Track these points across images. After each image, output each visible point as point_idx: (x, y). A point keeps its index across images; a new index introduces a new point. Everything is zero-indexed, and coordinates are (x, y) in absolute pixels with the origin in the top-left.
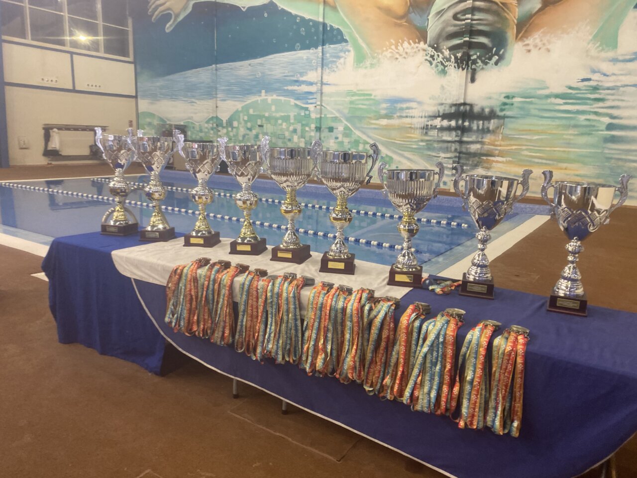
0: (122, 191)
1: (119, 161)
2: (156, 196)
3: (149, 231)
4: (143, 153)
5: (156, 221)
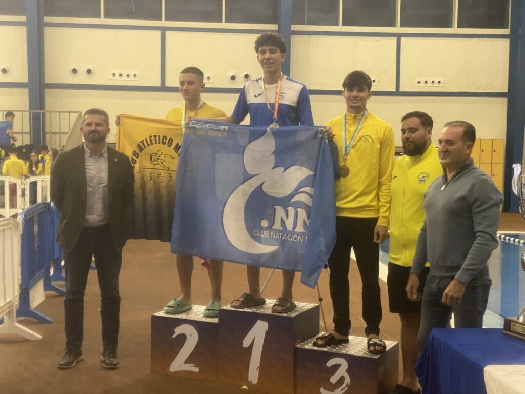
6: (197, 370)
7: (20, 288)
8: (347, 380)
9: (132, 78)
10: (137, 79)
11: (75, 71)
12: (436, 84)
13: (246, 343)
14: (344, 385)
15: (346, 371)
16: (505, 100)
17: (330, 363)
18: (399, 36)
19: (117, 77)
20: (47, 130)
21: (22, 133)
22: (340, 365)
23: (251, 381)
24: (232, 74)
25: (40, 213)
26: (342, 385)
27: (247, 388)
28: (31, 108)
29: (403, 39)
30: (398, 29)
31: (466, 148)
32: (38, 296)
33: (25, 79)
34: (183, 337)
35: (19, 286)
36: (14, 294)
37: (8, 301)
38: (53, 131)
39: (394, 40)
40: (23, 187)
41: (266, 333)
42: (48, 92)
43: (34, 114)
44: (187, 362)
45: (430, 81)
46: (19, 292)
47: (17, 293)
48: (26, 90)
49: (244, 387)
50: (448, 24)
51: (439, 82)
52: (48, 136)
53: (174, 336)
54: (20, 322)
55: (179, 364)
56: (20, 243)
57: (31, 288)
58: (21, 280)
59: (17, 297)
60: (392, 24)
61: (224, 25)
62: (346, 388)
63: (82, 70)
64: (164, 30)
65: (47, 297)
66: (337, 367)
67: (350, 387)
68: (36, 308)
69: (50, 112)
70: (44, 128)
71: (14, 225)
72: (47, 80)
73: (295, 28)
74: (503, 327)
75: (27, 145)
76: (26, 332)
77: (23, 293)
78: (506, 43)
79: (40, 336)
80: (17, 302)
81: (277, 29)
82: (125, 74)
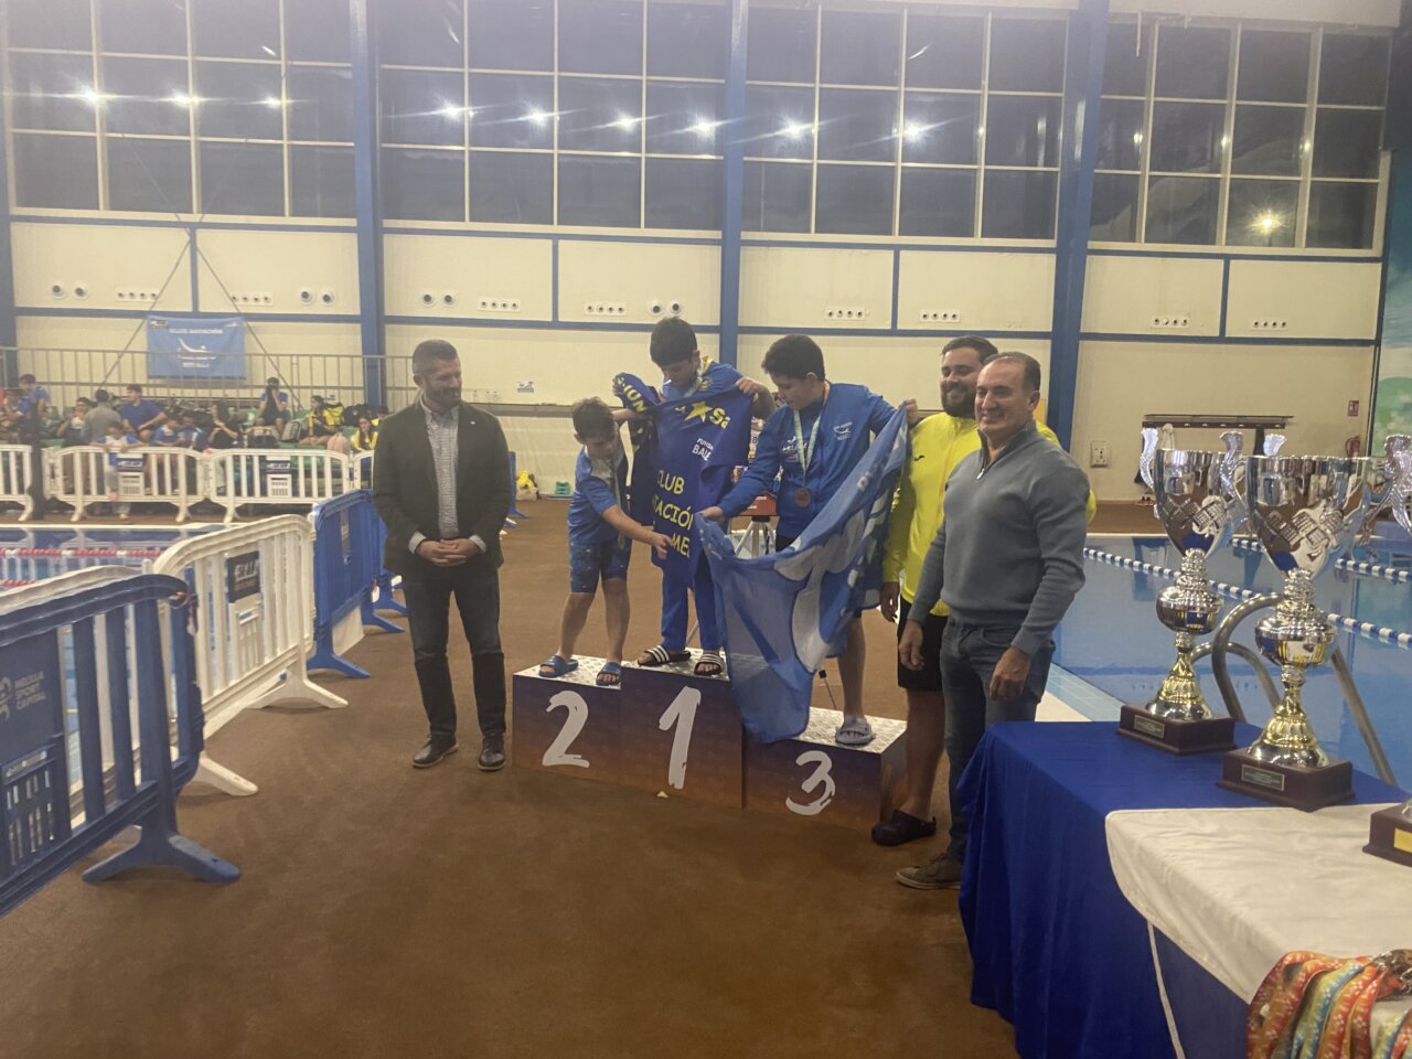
0: (1192, 619)
1: (1195, 529)
2: (1294, 651)
3: (1254, 763)
4: (1265, 511)
5: (1283, 731)
6: (586, 764)
7: (315, 625)
8: (831, 787)
9: (510, 308)
10: (518, 310)
11: (427, 298)
12: (949, 319)
13: (665, 723)
14: (826, 795)
15: (829, 773)
16: (1048, 342)
17: (803, 760)
18: (897, 249)
19: (489, 307)
20: (389, 383)
21: (352, 388)
22: (819, 763)
23: (673, 785)
24: (655, 304)
25: (352, 507)
26: (821, 795)
27: (666, 796)
28: (365, 351)
29: (903, 253)
30: (896, 239)
31: (1029, 401)
32: (350, 633)
33: (357, 312)
34: (563, 712)
35: (312, 622)
36: (302, 634)
37: (291, 646)
38: (397, 385)
39: (891, 254)
40: (351, 465)
41: (698, 707)
42: (389, 328)
43: (369, 359)
44: (570, 751)
45: (941, 315)
46: (312, 632)
47: (308, 633)
48: (358, 326)
49: (662, 794)
50: (969, 233)
51: (954, 316)
52: (390, 394)
53: (549, 710)
54: (311, 678)
55: (557, 754)
56: (312, 555)
57: (335, 624)
58: (314, 612)
59: (308, 639)
60: (888, 232)
61: (643, 231)
62: (829, 801)
63: (438, 297)
64: (556, 237)
65: (368, 634)
66: (815, 764)
67: (835, 798)
68: (347, 655)
69: (393, 358)
70: (383, 381)
71: (300, 527)
72: (388, 312)
73: (746, 235)
74: (1118, 719)
75: (359, 405)
76: (320, 695)
77: (321, 631)
78: (1051, 260)
79: (345, 702)
80: (309, 646)
81: (720, 237)
82: (499, 304)
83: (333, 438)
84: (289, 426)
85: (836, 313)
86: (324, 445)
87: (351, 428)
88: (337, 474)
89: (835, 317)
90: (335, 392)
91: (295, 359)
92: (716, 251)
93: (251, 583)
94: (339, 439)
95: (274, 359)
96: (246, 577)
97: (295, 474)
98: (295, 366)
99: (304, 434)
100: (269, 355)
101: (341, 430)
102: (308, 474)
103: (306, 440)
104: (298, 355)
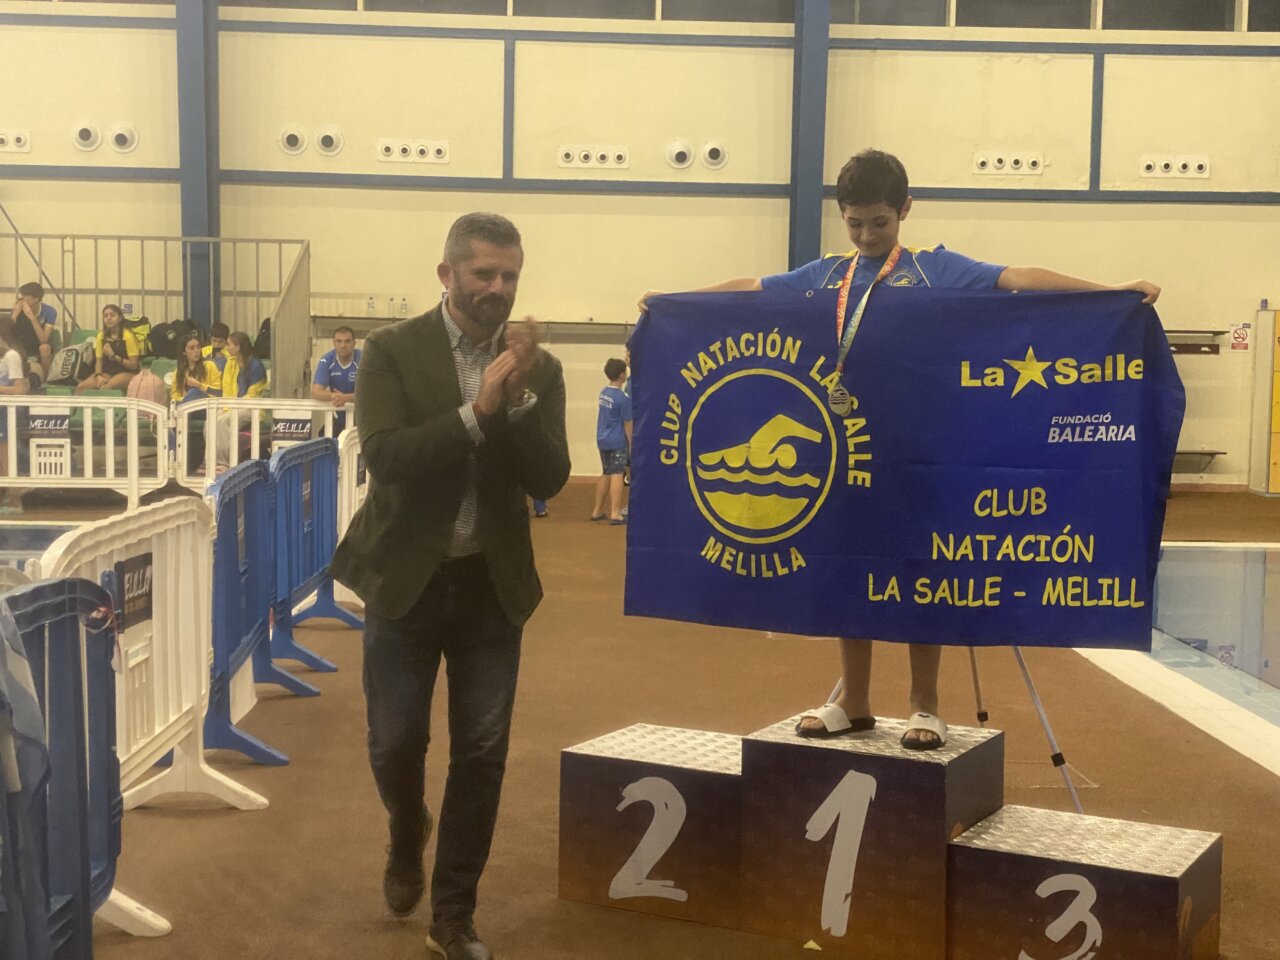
6: (682, 896)
7: (211, 677)
8: (1095, 933)
9: (431, 156)
10: (445, 160)
11: (292, 141)
12: (1192, 172)
13: (815, 830)
14: (1086, 945)
15: (1092, 910)
17: (1046, 889)
18: (1099, 52)
19: (396, 154)
20: (226, 284)
21: (166, 293)
22: (1074, 894)
23: (829, 930)
24: (677, 149)
26: (1079, 946)
27: (819, 948)
28: (185, 233)
29: (1110, 60)
30: (1097, 34)
32: (244, 695)
33: (174, 162)
35: (209, 671)
37: (185, 709)
38: (238, 289)
39: (1087, 62)
40: (171, 424)
41: (871, 804)
42: (226, 191)
43: (193, 245)
45: (1176, 165)
46: (209, 686)
47: (205, 689)
48: (175, 189)
49: (812, 945)
50: (1225, 21)
51: (1200, 167)
52: (227, 303)
53: (621, 807)
55: (632, 880)
56: (212, 562)
58: (212, 655)
59: (203, 698)
60: (1082, 21)
61: (658, 26)
62: (1091, 955)
63: (310, 137)
64: (511, 37)
65: (264, 699)
66: (1064, 899)
67: (1102, 951)
68: (243, 724)
69: (235, 241)
70: (217, 281)
71: (199, 518)
72: (225, 164)
73: (838, 31)
76: (228, 788)
77: (216, 688)
79: (262, 800)
81: (793, 35)
82: (414, 148)
83: (137, 378)
84: (60, 358)
85: (992, 162)
86: (123, 389)
87: (164, 360)
88: (148, 439)
89: (990, 169)
90: (135, 300)
91: (68, 243)
92: (785, 59)
93: (141, 603)
94: (145, 379)
95: (32, 243)
96: (136, 593)
97: (77, 438)
98: (68, 257)
99: (87, 370)
100: (22, 237)
101: (148, 365)
102: (99, 439)
103: (90, 380)
104: (74, 237)
